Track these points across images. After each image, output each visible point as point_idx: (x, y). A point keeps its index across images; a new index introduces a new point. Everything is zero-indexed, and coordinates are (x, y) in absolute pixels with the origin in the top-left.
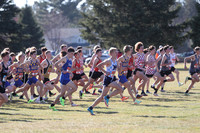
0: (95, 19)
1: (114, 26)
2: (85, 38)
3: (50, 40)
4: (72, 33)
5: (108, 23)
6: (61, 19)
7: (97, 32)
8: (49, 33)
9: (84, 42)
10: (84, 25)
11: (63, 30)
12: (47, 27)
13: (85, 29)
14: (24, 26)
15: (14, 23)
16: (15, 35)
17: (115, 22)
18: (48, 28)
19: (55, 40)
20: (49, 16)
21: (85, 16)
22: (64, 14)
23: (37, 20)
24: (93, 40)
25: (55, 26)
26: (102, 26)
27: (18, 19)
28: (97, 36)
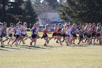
0: (67, 8)
1: (78, 12)
2: (62, 19)
3: (41, 19)
4: (54, 16)
5: (75, 10)
6: (48, 7)
7: (69, 15)
8: (41, 15)
10: (61, 11)
11: (49, 14)
12: (40, 11)
13: (62, 13)
14: (27, 11)
15: (21, 9)
16: (22, 16)
17: (79, 10)
19: (45, 19)
20: (41, 5)
21: (62, 6)
23: (34, 8)
24: (66, 20)
25: (44, 12)
26: (72, 12)
27: (23, 7)
28: (69, 17)
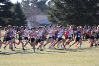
0: (55, 11)
1: (66, 14)
2: (50, 21)
3: (30, 22)
4: (43, 18)
5: (63, 13)
6: (37, 10)
7: (57, 17)
8: (30, 18)
9: (50, 23)
10: (50, 14)
11: (38, 16)
13: (50, 16)
14: (16, 14)
15: (10, 12)
16: (11, 19)
17: (67, 12)
18: (29, 15)
19: (33, 22)
20: (30, 8)
21: (50, 9)
22: (38, 7)
23: (23, 11)
24: (54, 22)
25: (33, 14)
26: (60, 14)
27: (12, 10)
28: (57, 20)
